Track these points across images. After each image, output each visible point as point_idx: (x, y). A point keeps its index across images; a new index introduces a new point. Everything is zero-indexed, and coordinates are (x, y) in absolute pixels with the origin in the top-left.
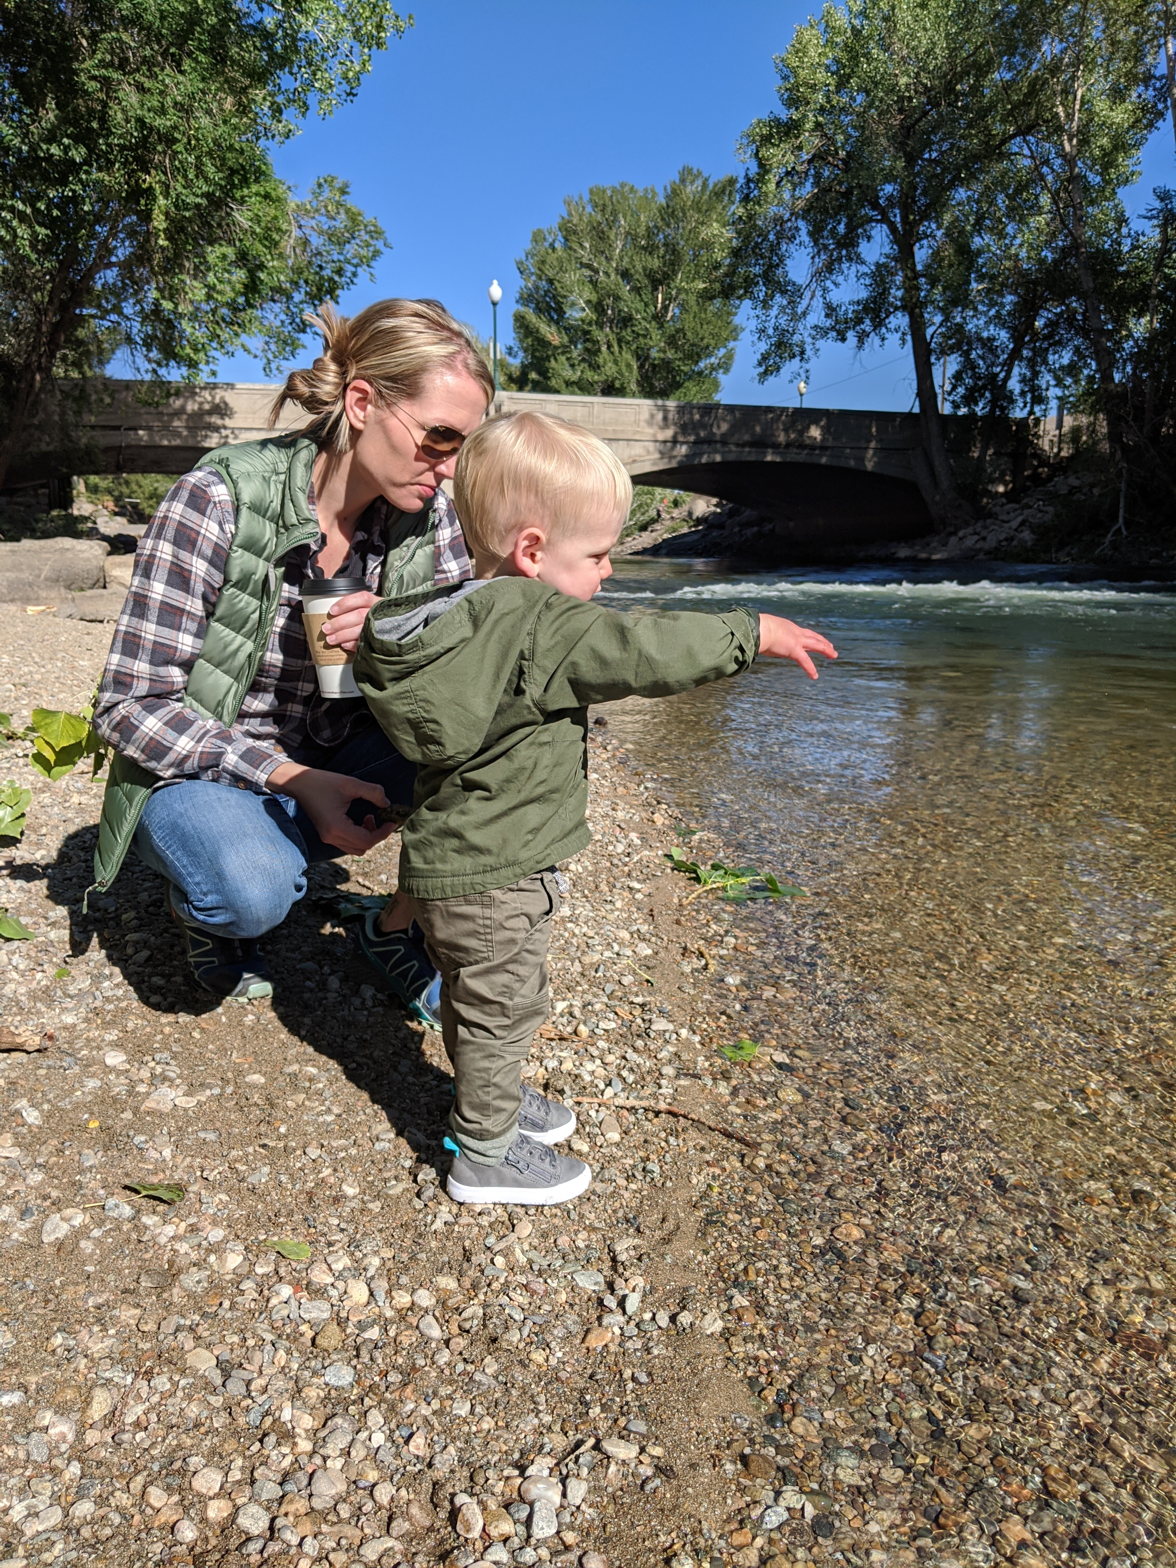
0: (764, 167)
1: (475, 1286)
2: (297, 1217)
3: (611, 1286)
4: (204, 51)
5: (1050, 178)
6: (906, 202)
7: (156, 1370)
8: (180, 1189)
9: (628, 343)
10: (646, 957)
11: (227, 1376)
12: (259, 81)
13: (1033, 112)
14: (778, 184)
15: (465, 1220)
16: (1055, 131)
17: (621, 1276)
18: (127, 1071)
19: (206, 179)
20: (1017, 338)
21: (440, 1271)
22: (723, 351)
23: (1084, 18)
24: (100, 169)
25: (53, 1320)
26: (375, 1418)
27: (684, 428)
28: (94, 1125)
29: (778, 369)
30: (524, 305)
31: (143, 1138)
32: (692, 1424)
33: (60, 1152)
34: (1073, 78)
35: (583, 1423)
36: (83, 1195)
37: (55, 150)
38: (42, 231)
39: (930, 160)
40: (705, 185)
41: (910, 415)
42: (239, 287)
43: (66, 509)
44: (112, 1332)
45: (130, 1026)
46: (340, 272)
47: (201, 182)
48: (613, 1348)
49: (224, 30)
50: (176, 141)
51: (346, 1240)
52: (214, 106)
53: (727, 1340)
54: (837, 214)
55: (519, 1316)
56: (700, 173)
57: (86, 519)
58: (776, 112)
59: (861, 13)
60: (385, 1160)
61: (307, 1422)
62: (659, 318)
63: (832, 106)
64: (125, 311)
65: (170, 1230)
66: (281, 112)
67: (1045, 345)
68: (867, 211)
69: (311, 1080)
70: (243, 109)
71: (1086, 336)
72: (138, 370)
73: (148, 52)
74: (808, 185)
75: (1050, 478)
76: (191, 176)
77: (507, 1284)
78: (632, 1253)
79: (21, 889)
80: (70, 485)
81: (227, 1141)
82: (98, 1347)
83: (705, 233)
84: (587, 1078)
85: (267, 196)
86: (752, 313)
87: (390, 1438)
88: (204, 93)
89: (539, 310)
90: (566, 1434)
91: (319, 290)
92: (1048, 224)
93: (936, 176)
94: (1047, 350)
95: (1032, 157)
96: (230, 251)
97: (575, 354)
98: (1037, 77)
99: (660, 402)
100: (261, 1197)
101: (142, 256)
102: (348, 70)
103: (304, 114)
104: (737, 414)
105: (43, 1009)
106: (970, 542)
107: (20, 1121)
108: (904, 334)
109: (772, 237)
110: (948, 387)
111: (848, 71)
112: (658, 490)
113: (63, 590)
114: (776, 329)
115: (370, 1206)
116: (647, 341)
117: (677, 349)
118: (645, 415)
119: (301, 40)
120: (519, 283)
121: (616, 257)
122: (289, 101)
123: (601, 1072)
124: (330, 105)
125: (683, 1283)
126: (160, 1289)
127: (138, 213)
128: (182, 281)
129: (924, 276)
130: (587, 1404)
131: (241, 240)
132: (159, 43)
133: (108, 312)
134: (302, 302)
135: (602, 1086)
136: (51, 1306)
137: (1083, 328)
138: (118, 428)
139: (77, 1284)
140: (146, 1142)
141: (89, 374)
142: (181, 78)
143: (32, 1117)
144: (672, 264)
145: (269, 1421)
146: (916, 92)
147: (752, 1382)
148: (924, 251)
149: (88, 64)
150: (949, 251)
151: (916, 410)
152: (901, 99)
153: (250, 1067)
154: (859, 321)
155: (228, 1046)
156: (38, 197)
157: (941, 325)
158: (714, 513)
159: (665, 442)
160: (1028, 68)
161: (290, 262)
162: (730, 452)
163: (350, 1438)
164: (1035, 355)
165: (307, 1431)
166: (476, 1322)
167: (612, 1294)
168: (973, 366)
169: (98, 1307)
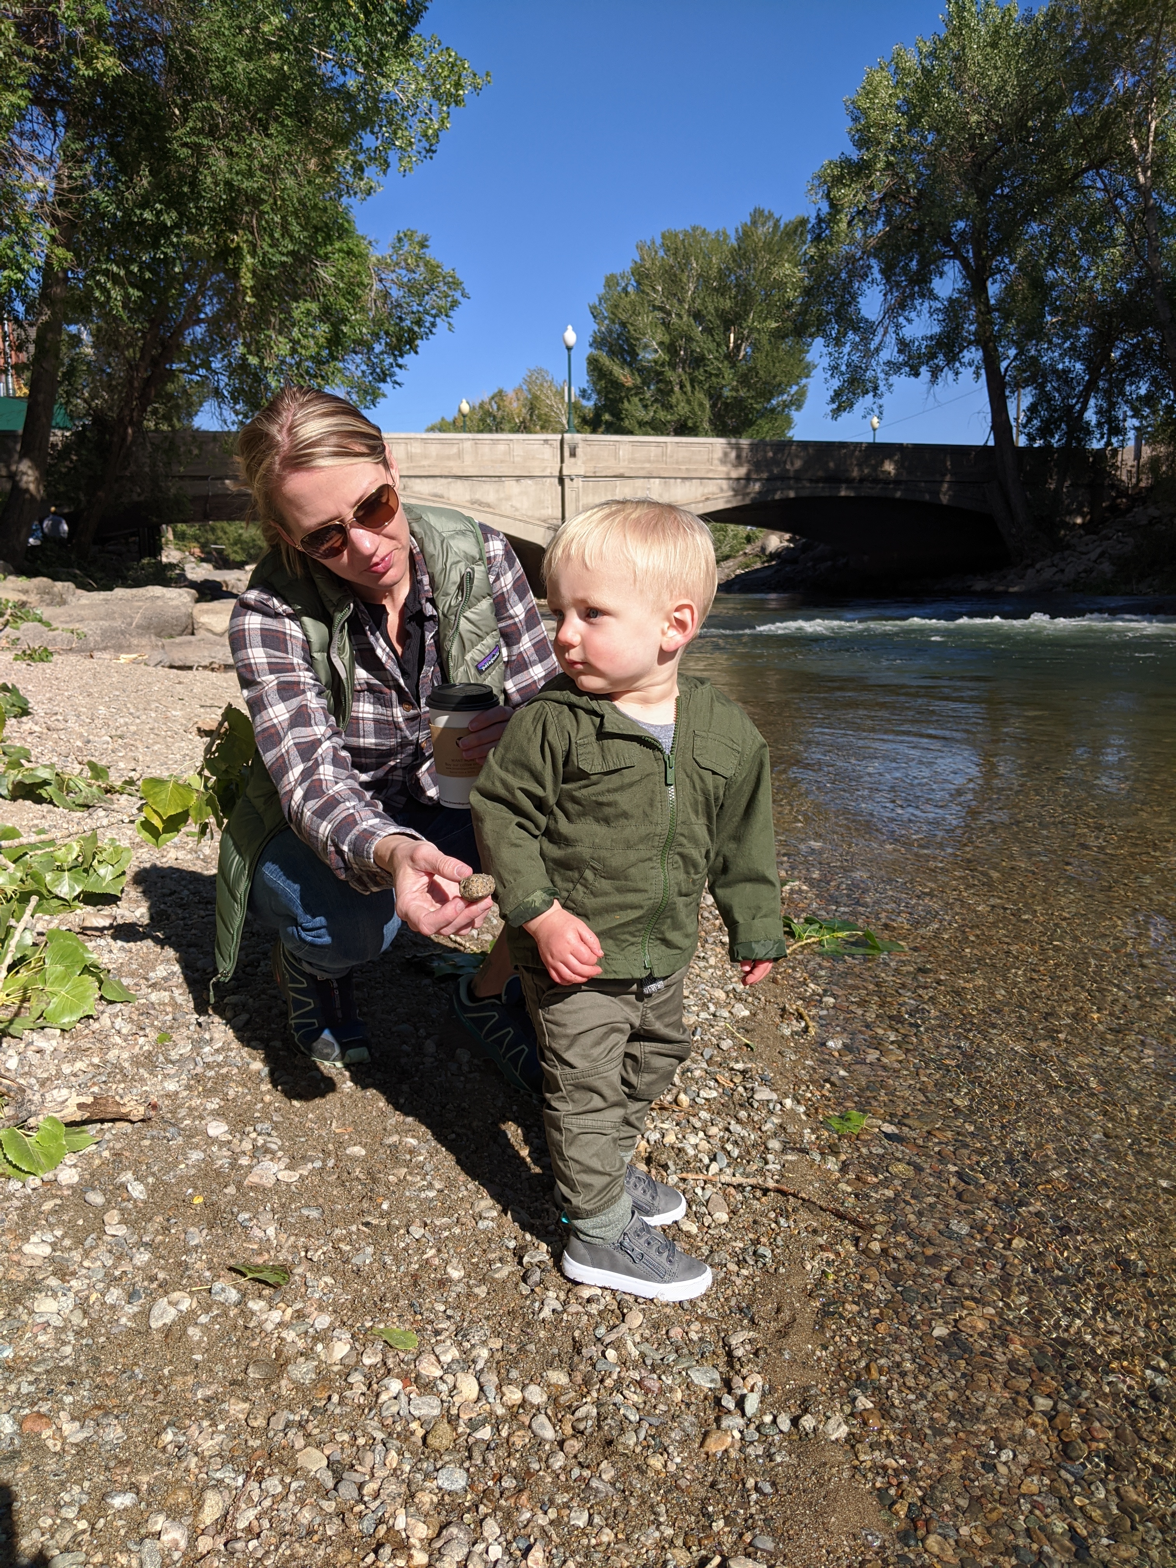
0: (835, 207)
1: (587, 1382)
2: (404, 1302)
3: (728, 1384)
4: (290, 115)
5: (1124, 210)
6: (977, 236)
7: (267, 1471)
8: (285, 1270)
9: (701, 382)
10: (743, 1018)
11: (338, 1480)
12: (342, 141)
13: (1106, 146)
14: (850, 223)
15: (574, 1308)
16: (1129, 163)
17: (738, 1373)
18: (229, 1142)
19: (292, 238)
20: (1092, 368)
21: (550, 1364)
22: (795, 388)
23: (1156, 51)
24: (190, 232)
25: (163, 1413)
26: (491, 1528)
27: (757, 465)
28: (198, 1200)
29: (851, 405)
30: (597, 348)
31: (247, 1215)
32: (822, 1541)
33: (166, 1230)
34: (1147, 110)
35: (707, 1537)
36: (189, 1277)
37: (147, 215)
38: (135, 293)
39: (1002, 196)
40: (776, 225)
41: (985, 447)
42: (322, 340)
43: (155, 557)
44: (221, 1427)
45: (231, 1094)
46: (419, 322)
47: (287, 241)
48: (733, 1454)
49: (309, 94)
50: (263, 202)
51: (453, 1328)
52: (299, 168)
53: (853, 1446)
54: (909, 251)
55: (634, 1417)
56: (771, 214)
57: (172, 566)
58: (847, 153)
59: (931, 53)
60: (490, 1240)
61: (421, 1531)
62: (731, 357)
63: (904, 146)
64: (213, 365)
65: (276, 1316)
66: (362, 171)
67: (1122, 376)
68: (939, 247)
69: (411, 1152)
70: (327, 169)
71: (1163, 367)
72: (225, 422)
73: (237, 118)
74: (880, 224)
75: (1129, 510)
76: (277, 235)
77: (620, 1381)
78: (748, 1347)
79: (122, 949)
80: (159, 534)
81: (330, 1219)
82: (208, 1445)
83: (777, 273)
84: (691, 1152)
85: (349, 252)
86: (825, 351)
87: (507, 1551)
88: (290, 155)
89: (611, 353)
90: (689, 1549)
91: (399, 340)
92: (1122, 256)
93: (1007, 211)
94: (1124, 380)
95: (1105, 190)
96: (314, 307)
97: (648, 395)
98: (1110, 110)
99: (733, 441)
100: (366, 1281)
101: (230, 312)
102: (428, 128)
103: (385, 172)
104: (811, 451)
105: (146, 1075)
106: (1048, 574)
107: (125, 1195)
108: (978, 368)
109: (843, 275)
110: (1022, 419)
111: (918, 110)
112: (731, 527)
113: (153, 638)
114: (848, 365)
115: (476, 1290)
116: (720, 380)
117: (749, 387)
118: (719, 454)
119: (383, 101)
120: (592, 327)
121: (688, 299)
122: (370, 159)
123: (704, 1145)
124: (410, 162)
125: (803, 1381)
126: (269, 1381)
127: (225, 271)
128: (267, 336)
129: (997, 310)
130: (709, 1516)
131: (324, 296)
132: (246, 108)
133: (197, 367)
134: (382, 353)
135: (706, 1161)
136: (160, 1398)
137: (1160, 358)
138: (206, 478)
139: (185, 1374)
140: (250, 1220)
141: (178, 425)
142: (268, 142)
143: (137, 1191)
144: (744, 304)
145: (383, 1529)
146: (987, 129)
147: (881, 1493)
148: (997, 285)
149: (180, 132)
150: (1023, 286)
151: (991, 443)
152: (973, 136)
153: (350, 1138)
154: (933, 356)
155: (327, 1115)
156: (132, 261)
157: (1015, 358)
158: (787, 548)
159: (738, 479)
160: (1100, 102)
161: (371, 314)
162: (804, 488)
163: (466, 1550)
164: (1111, 386)
165: (421, 1540)
166: (590, 1423)
167: (729, 1393)
168: (1049, 399)
169: (207, 1400)
